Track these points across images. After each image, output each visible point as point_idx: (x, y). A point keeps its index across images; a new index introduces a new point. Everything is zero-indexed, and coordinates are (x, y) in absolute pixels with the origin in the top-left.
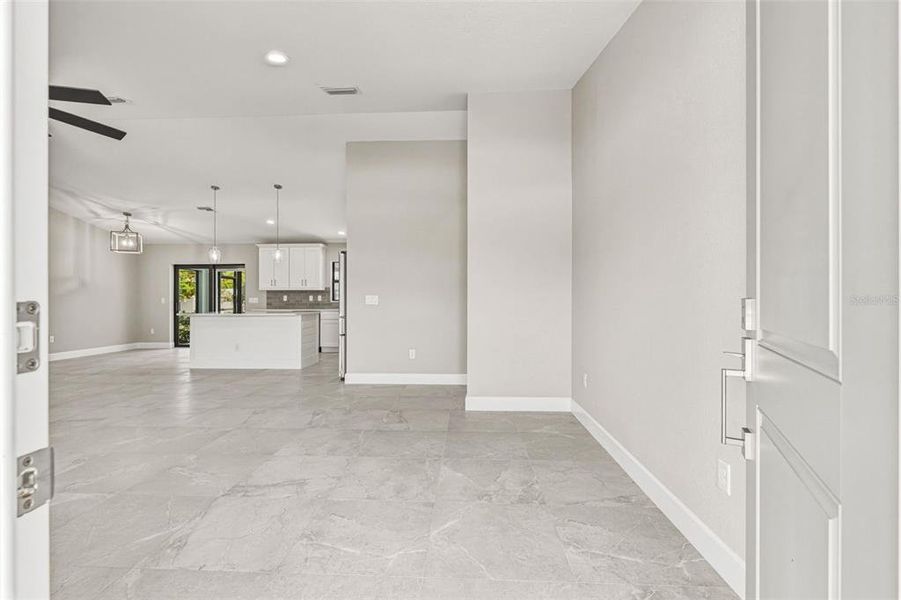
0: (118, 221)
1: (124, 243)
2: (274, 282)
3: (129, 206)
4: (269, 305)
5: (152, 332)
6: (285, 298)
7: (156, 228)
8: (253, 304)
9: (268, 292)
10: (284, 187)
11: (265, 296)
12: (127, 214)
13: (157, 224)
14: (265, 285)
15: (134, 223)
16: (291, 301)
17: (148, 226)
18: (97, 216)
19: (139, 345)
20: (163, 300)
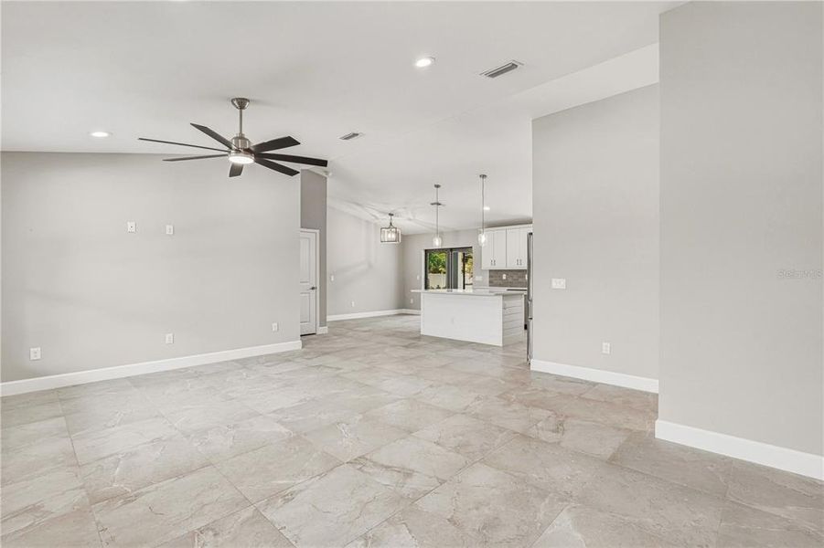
0: (386, 220)
1: (389, 236)
2: (494, 262)
3: (391, 209)
4: (492, 284)
5: (412, 301)
6: (504, 277)
7: (408, 222)
8: (479, 282)
9: (490, 271)
10: (488, 176)
11: (488, 274)
12: (391, 215)
13: (410, 220)
14: (486, 265)
15: (396, 221)
16: (510, 280)
17: (404, 222)
18: (377, 218)
19: (404, 311)
20: (418, 277)
